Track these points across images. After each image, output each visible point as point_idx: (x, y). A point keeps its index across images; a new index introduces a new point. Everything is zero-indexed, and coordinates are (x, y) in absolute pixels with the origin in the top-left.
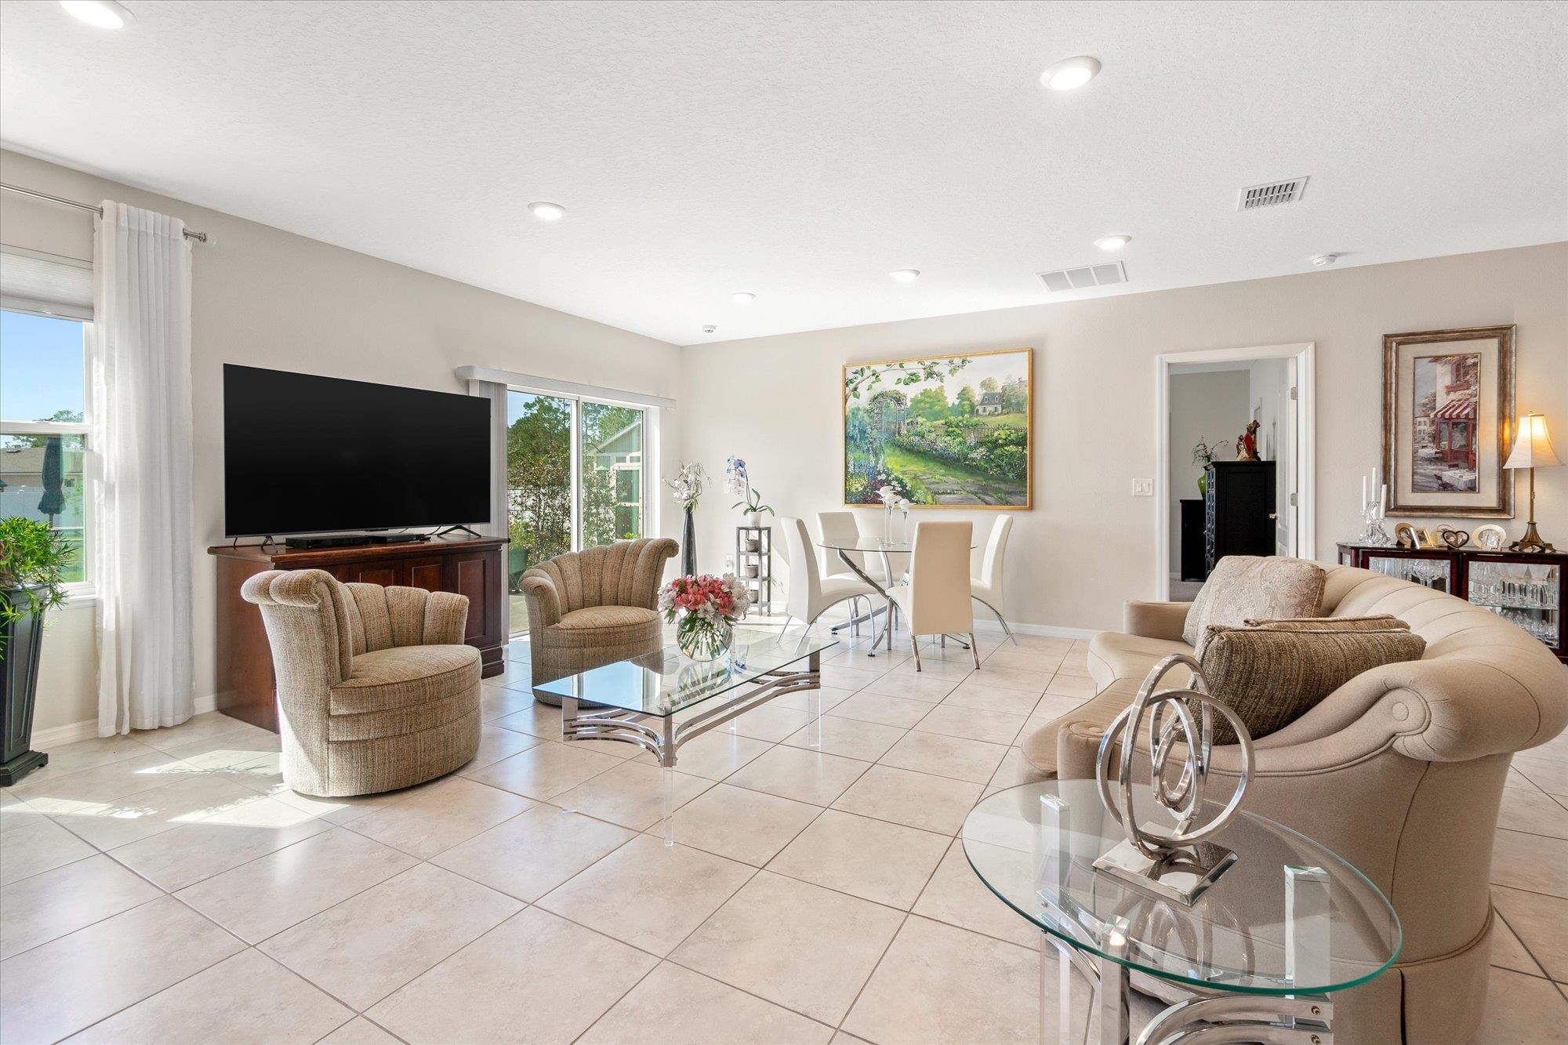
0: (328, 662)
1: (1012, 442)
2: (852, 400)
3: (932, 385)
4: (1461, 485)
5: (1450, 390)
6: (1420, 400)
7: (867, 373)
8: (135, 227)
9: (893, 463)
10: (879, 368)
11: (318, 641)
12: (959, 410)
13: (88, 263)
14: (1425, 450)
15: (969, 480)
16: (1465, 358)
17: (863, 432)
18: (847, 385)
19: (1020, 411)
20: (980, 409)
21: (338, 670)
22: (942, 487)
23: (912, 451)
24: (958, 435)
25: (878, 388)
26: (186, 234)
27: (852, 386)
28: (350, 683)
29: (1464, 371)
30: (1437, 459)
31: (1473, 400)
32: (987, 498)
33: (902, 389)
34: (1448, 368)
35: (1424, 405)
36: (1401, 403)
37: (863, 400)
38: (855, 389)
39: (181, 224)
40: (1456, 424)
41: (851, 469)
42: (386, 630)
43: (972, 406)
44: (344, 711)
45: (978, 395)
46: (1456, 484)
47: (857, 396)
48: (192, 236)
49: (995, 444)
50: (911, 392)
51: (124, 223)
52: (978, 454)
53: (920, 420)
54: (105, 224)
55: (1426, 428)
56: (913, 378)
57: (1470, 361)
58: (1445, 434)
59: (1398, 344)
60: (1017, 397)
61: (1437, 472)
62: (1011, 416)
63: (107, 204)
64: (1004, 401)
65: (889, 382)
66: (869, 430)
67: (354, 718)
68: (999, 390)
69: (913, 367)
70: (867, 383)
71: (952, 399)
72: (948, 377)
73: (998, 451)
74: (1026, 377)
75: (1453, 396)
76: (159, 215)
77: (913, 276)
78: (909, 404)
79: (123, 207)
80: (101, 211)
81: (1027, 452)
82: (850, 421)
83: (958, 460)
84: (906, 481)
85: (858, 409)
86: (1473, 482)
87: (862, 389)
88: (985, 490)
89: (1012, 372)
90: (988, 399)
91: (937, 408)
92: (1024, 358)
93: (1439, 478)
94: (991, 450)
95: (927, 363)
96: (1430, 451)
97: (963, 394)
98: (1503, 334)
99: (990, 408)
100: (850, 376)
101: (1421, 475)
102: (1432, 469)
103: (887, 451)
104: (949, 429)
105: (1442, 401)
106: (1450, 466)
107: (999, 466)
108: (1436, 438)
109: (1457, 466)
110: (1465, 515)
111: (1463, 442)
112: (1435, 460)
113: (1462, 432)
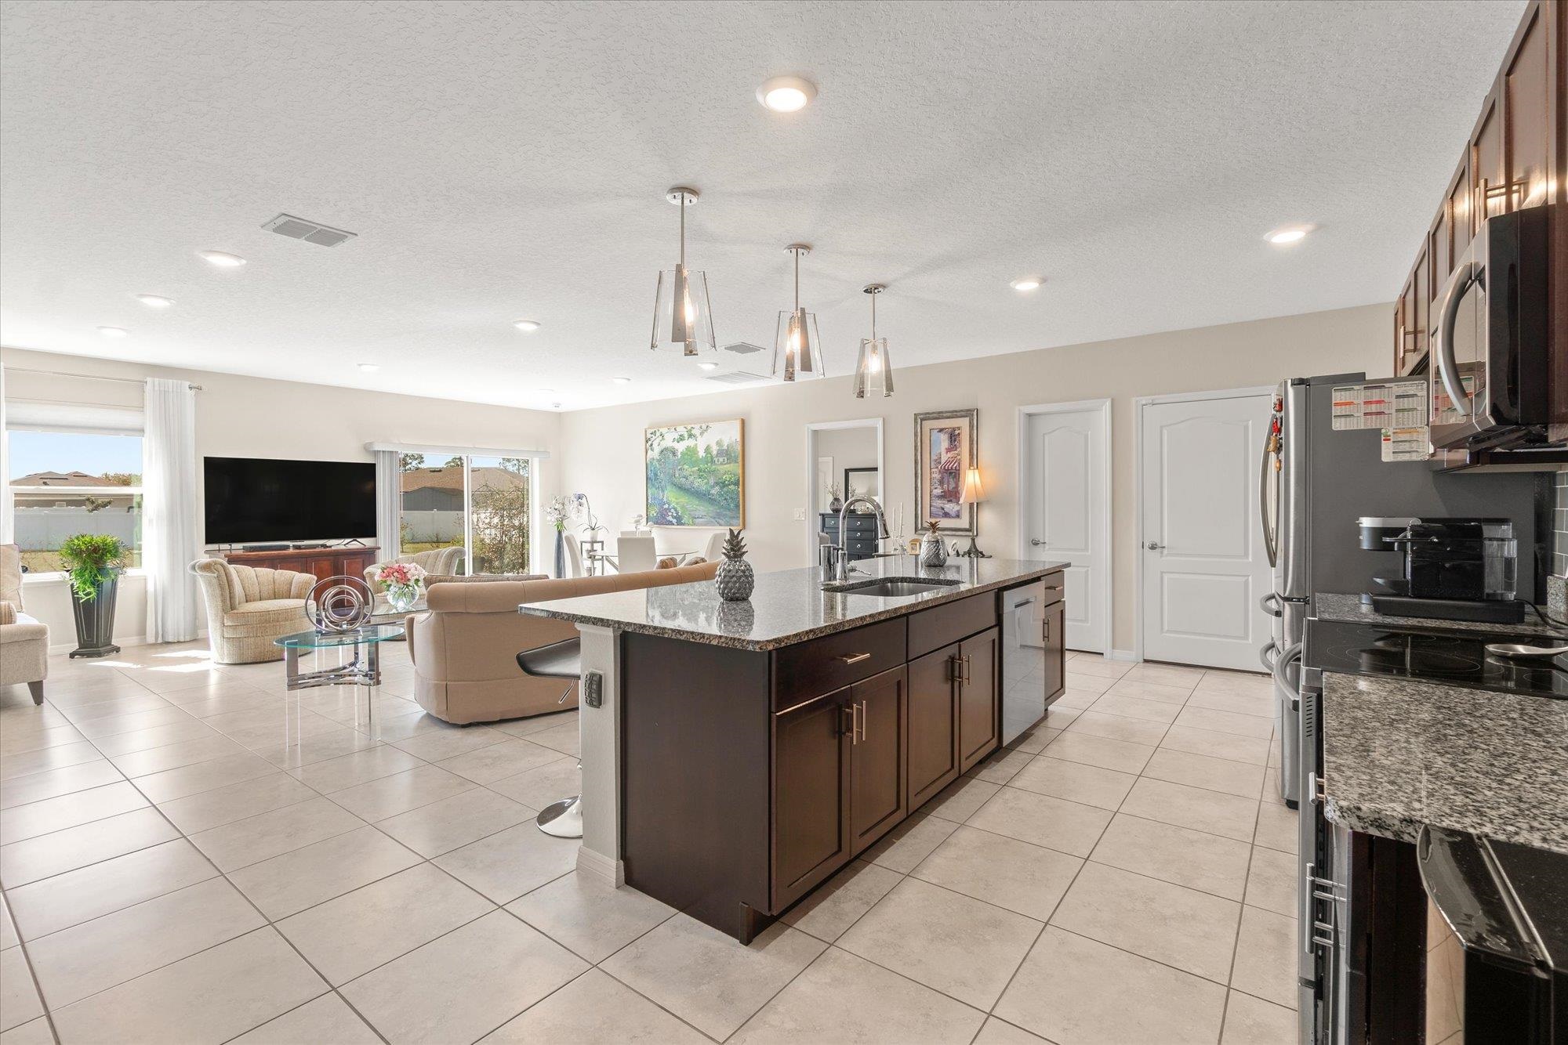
0: (224, 601)
1: (732, 483)
2: (649, 452)
3: (691, 443)
4: (953, 513)
5: (948, 450)
6: (934, 457)
7: (658, 434)
8: (162, 389)
9: (672, 497)
10: (664, 430)
11: (218, 592)
12: (705, 460)
13: (141, 408)
14: (936, 490)
15: (711, 509)
16: (954, 429)
17: (656, 475)
18: (647, 442)
19: (736, 462)
20: (716, 459)
21: (229, 605)
22: (697, 514)
23: (681, 488)
24: (705, 478)
25: (665, 444)
26: (190, 388)
27: (650, 443)
28: (235, 611)
29: (954, 437)
30: (942, 496)
31: (959, 457)
32: (720, 521)
33: (676, 445)
34: (947, 436)
35: (936, 460)
36: (924, 460)
37: (655, 454)
38: (652, 445)
39: (187, 384)
40: (951, 473)
41: (649, 501)
42: (271, 592)
43: (712, 458)
44: (230, 624)
45: (714, 450)
46: (951, 513)
47: (652, 450)
48: (195, 388)
49: (723, 485)
50: (681, 447)
51: (157, 388)
52: (715, 491)
53: (686, 467)
54: (148, 388)
55: (937, 476)
56: (681, 438)
57: (957, 432)
58: (946, 480)
59: (922, 420)
60: (735, 452)
61: (942, 505)
62: (732, 465)
63: (149, 379)
64: (726, 454)
65: (668, 442)
66: (659, 474)
67: (234, 627)
68: (725, 447)
69: (681, 430)
70: (658, 441)
71: (701, 454)
72: (699, 438)
73: (725, 489)
74: (739, 439)
75: (949, 455)
76: (175, 381)
77: (626, 381)
78: (679, 456)
79: (157, 380)
80: (146, 382)
81: (740, 489)
82: (649, 466)
83: (705, 495)
84: (679, 509)
85: (654, 459)
86: (958, 511)
87: (655, 445)
88: (719, 515)
89: (730, 435)
90: (720, 453)
91: (694, 459)
92: (737, 425)
93: (943, 509)
94: (722, 488)
95: (689, 428)
96: (938, 491)
97: (708, 449)
98: (970, 413)
99: (721, 460)
100: (649, 436)
101: (935, 507)
102: (939, 503)
103: (668, 488)
104: (701, 473)
105: (944, 458)
106: (949, 501)
107: (726, 499)
108: (941, 482)
109: (951, 501)
110: (954, 533)
111: (954, 486)
112: (940, 497)
113: (953, 478)
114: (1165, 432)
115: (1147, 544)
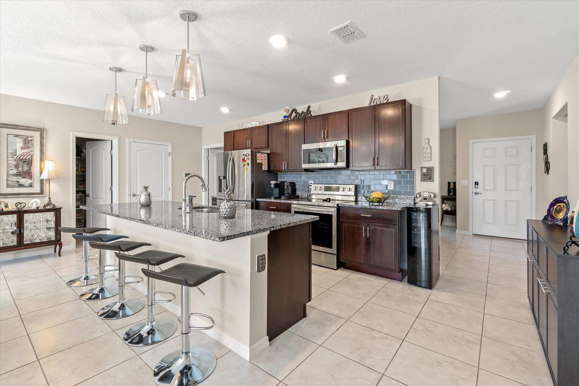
4: (27, 185)
5: (22, 148)
6: (10, 151)
14: (12, 171)
16: (27, 137)
29: (27, 142)
30: (17, 174)
31: (31, 153)
34: (21, 140)
35: (12, 153)
40: (24, 162)
46: (25, 184)
55: (13, 162)
57: (30, 139)
58: (20, 165)
59: (1, 127)
61: (17, 180)
75: (23, 151)
86: (31, 183)
93: (18, 182)
96: (15, 171)
98: (41, 131)
101: (11, 181)
102: (15, 179)
105: (19, 152)
106: (23, 178)
108: (17, 166)
109: (25, 177)
110: (28, 196)
111: (27, 169)
112: (15, 175)
113: (27, 165)
114: (138, 153)
115: (132, 195)
